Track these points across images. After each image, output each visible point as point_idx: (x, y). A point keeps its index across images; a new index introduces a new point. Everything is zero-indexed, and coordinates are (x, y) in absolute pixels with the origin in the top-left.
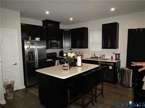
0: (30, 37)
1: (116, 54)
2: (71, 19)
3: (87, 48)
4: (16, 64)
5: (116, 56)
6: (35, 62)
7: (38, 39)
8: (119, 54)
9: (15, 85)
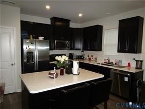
0: (31, 36)
1: (137, 61)
2: (80, 15)
3: (101, 50)
4: (12, 65)
5: (137, 64)
6: (34, 64)
7: (41, 38)
8: (141, 62)
9: (6, 87)
